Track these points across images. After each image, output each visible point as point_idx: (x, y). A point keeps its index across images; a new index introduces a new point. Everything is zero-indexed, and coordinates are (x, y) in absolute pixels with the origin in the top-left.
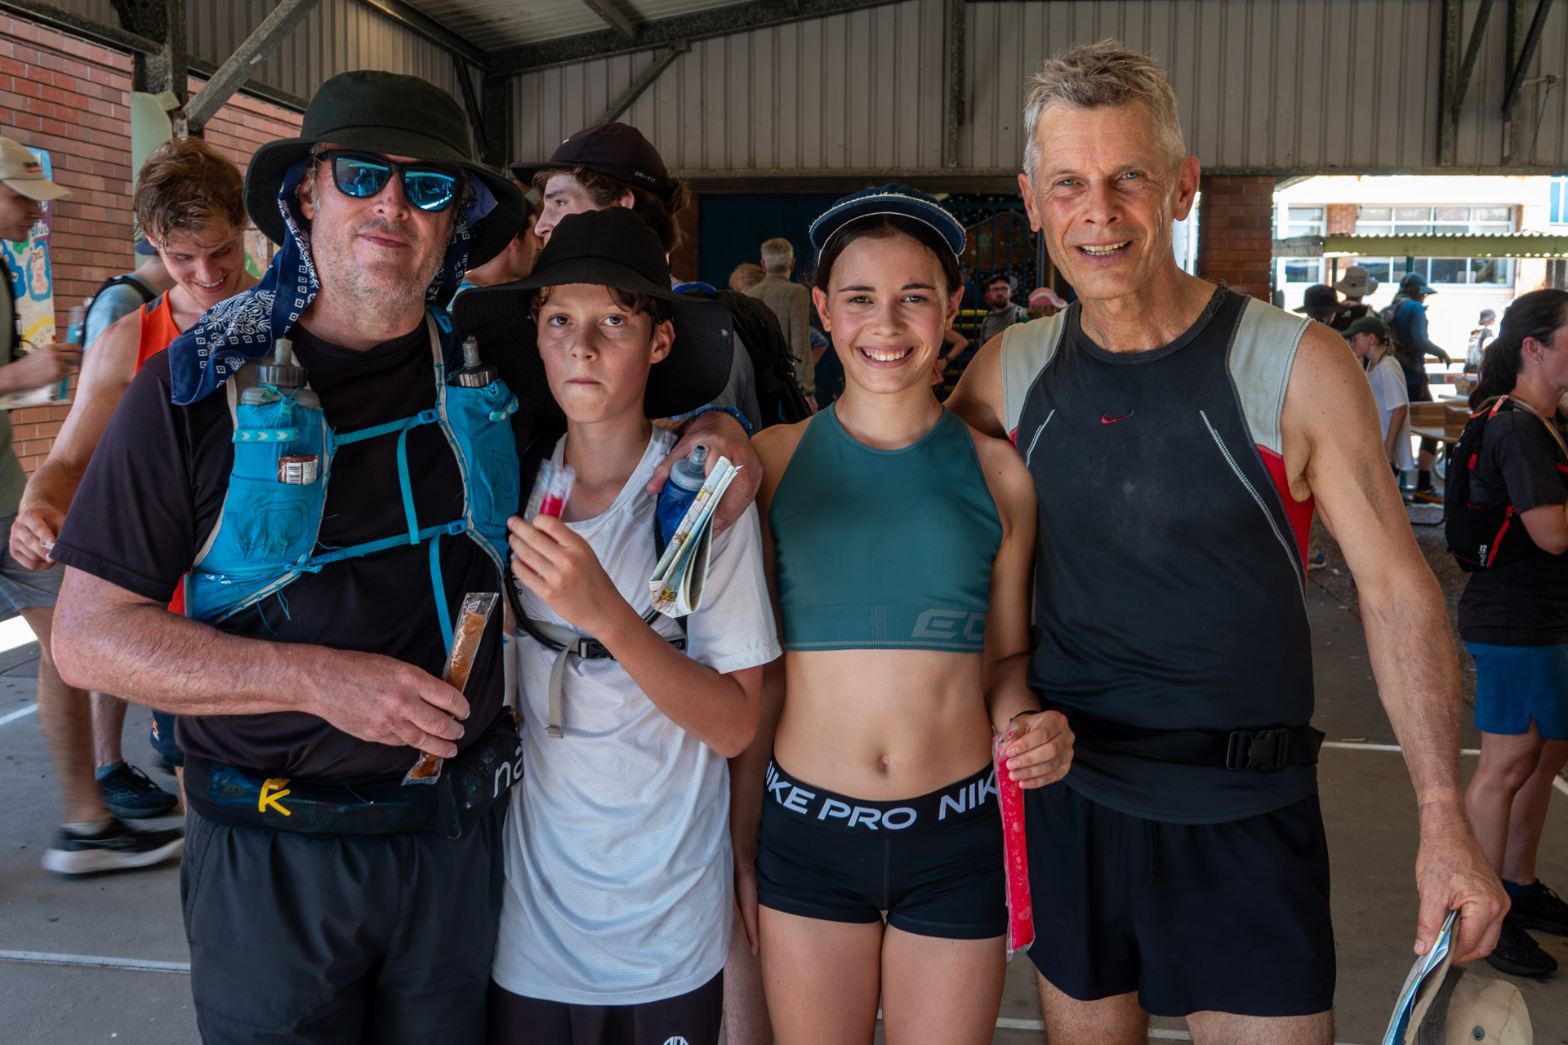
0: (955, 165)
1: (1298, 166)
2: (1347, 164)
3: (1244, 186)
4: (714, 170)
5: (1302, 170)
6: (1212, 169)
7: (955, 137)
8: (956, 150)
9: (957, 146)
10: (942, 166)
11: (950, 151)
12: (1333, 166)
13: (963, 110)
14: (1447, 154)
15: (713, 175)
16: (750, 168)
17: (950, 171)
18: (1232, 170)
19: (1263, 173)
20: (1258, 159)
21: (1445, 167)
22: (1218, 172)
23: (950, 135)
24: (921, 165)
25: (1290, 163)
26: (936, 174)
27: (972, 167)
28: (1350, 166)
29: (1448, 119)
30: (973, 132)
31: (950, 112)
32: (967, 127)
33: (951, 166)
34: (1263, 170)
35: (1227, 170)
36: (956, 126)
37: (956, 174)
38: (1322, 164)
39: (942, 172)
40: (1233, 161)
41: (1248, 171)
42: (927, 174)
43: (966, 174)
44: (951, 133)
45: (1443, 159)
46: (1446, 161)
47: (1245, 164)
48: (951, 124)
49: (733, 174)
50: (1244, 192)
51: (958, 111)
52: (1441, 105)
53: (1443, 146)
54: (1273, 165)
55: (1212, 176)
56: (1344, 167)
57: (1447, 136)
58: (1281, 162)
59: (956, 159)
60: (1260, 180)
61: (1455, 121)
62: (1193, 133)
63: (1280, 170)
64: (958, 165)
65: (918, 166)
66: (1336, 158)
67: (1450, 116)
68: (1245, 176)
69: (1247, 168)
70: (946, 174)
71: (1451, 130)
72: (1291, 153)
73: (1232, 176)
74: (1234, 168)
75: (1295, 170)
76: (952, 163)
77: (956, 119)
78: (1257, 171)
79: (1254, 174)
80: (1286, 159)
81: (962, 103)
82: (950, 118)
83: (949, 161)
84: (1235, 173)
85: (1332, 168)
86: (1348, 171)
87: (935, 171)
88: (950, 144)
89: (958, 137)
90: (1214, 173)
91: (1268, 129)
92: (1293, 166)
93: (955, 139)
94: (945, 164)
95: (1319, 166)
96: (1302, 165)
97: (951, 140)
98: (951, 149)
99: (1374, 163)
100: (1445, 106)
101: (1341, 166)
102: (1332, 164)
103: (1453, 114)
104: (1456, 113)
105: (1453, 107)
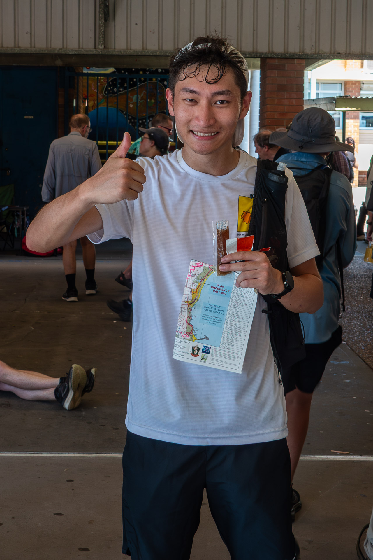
0: (103, 46)
1: (318, 53)
2: (348, 52)
3: (286, 65)
5: (321, 55)
6: (266, 53)
7: (102, 28)
8: (104, 38)
9: (104, 34)
10: (95, 48)
11: (99, 38)
12: (339, 53)
13: (108, 11)
17: (100, 51)
18: (278, 54)
19: (297, 57)
20: (294, 48)
22: (269, 56)
23: (99, 29)
24: (81, 46)
25: (313, 51)
26: (91, 53)
27: (115, 49)
28: (349, 54)
30: (115, 26)
31: (100, 12)
32: (111, 22)
33: (101, 48)
34: (296, 55)
35: (275, 54)
36: (103, 21)
37: (103, 53)
38: (333, 52)
39: (94, 52)
40: (278, 49)
41: (288, 55)
42: (85, 53)
43: (110, 53)
44: (100, 26)
47: (286, 51)
48: (99, 20)
50: (286, 69)
51: (105, 12)
54: (303, 52)
55: (266, 58)
56: (346, 54)
58: (308, 50)
59: (104, 43)
60: (296, 61)
62: (254, 30)
63: (307, 55)
64: (105, 47)
65: (79, 48)
66: (341, 47)
68: (286, 58)
69: (287, 53)
70: (97, 53)
72: (314, 45)
73: (278, 58)
74: (279, 53)
75: (316, 55)
76: (101, 46)
77: (103, 17)
78: (293, 56)
79: (292, 57)
80: (312, 49)
81: (107, 7)
82: (99, 17)
83: (99, 44)
84: (280, 57)
85: (338, 55)
86: (348, 57)
87: (90, 51)
88: (99, 33)
89: (104, 29)
90: (266, 56)
91: (300, 29)
92: (315, 53)
93: (103, 30)
94: (97, 46)
95: (331, 53)
96: (320, 52)
97: (100, 31)
98: (100, 37)
99: (363, 53)
101: (344, 54)
102: (339, 51)
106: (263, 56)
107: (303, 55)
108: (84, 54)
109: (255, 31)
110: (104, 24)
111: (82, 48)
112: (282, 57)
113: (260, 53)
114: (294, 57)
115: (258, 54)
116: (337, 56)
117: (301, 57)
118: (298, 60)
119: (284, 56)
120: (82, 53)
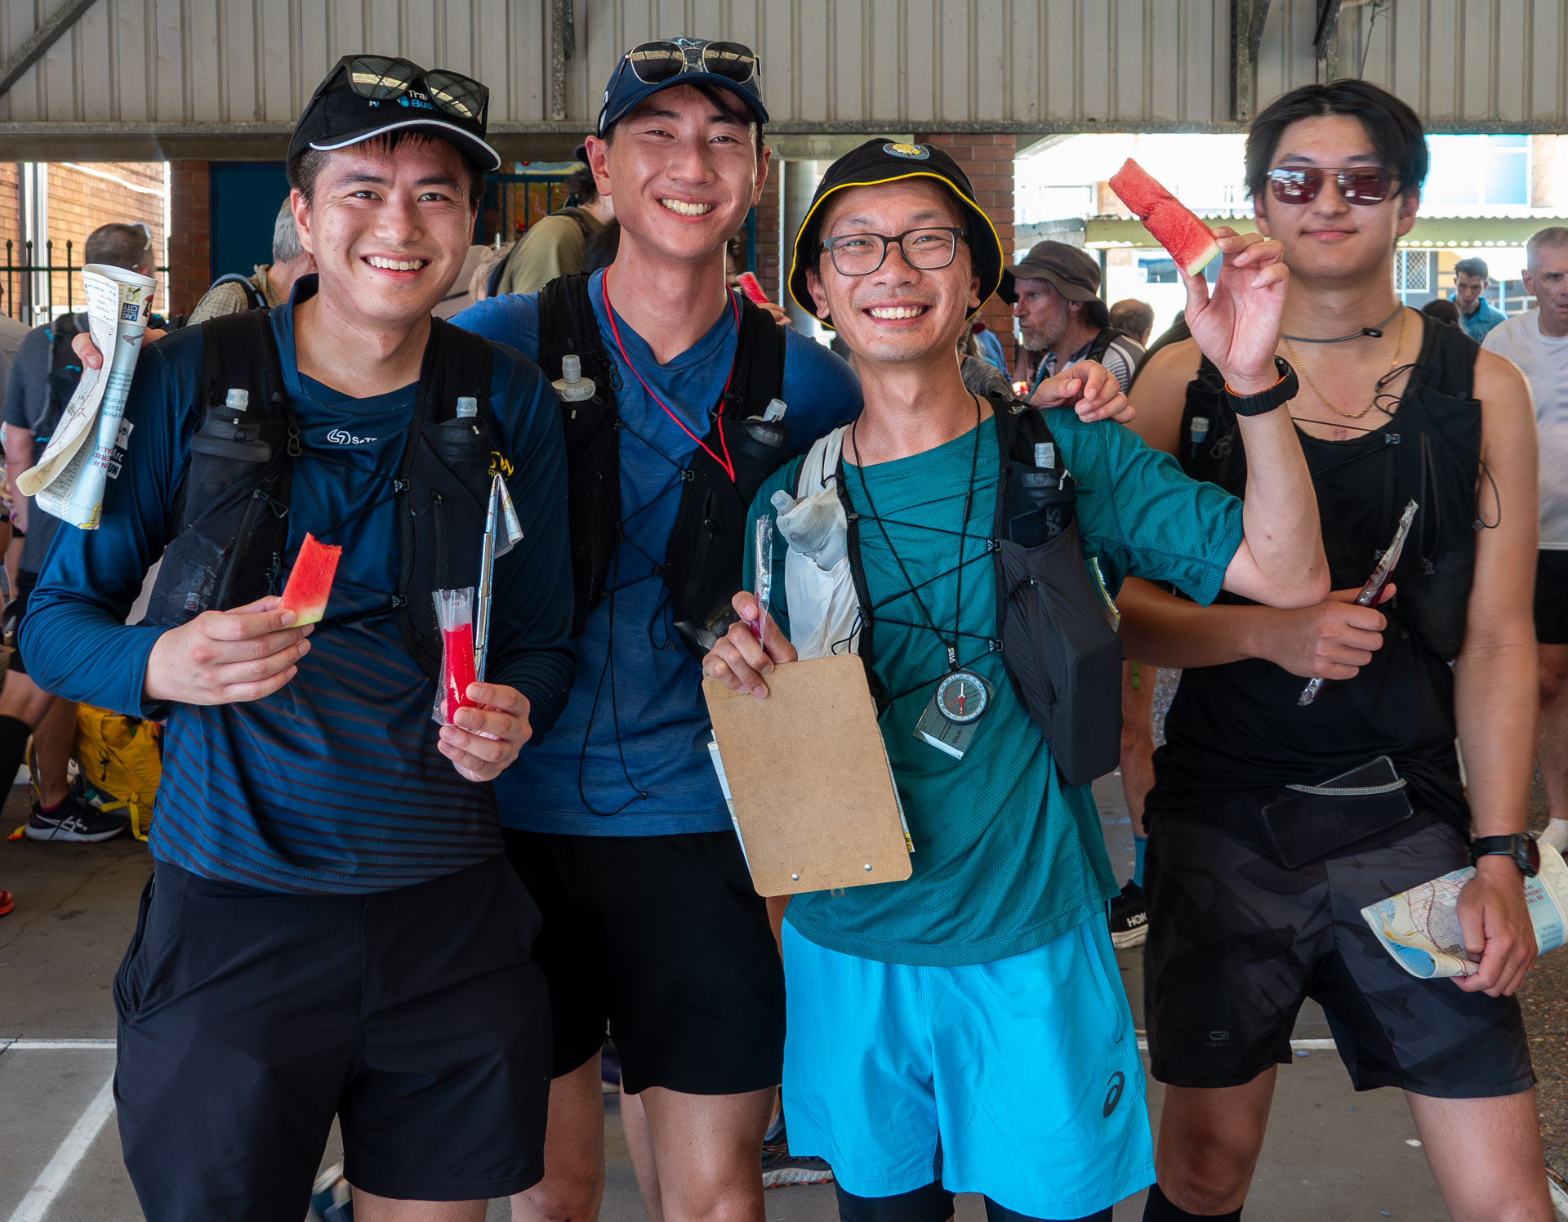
0: (562, 116)
1: (1046, 120)
2: (1112, 118)
3: (973, 148)
4: (201, 123)
5: (1052, 125)
6: (927, 124)
7: (560, 76)
8: (564, 96)
9: (564, 88)
10: (545, 118)
11: (554, 97)
12: (1093, 120)
13: (572, 36)
14: (1244, 103)
15: (201, 129)
16: (258, 120)
17: (554, 125)
18: (955, 125)
19: (999, 130)
20: (991, 110)
21: (1241, 121)
22: (935, 129)
23: (553, 76)
24: (513, 115)
25: (1034, 116)
26: (535, 130)
27: (588, 120)
28: (1116, 121)
29: (1243, 55)
30: (588, 69)
31: (553, 40)
32: (579, 63)
33: (557, 118)
35: (948, 125)
36: (563, 59)
37: (563, 130)
38: (1078, 116)
39: (543, 128)
40: (956, 112)
41: (977, 127)
42: (522, 130)
43: (579, 130)
44: (555, 70)
45: (1239, 110)
46: (1244, 114)
47: (973, 117)
48: (553, 57)
49: (230, 129)
50: (973, 158)
51: (565, 39)
52: (1234, 36)
53: (1239, 93)
54: (1012, 119)
55: (928, 134)
56: (1108, 120)
57: (1244, 79)
58: (1023, 115)
59: (565, 108)
60: (996, 140)
61: (1254, 59)
62: (899, 72)
63: (1021, 125)
64: (566, 116)
65: (509, 118)
66: (1096, 107)
67: (1247, 51)
68: (973, 133)
69: (976, 123)
70: (549, 130)
71: (1248, 70)
72: (1036, 102)
73: (955, 133)
74: (958, 122)
75: (1041, 126)
76: (558, 114)
77: (562, 49)
78: (989, 128)
79: (986, 131)
80: (1030, 111)
81: (571, 26)
82: (553, 49)
83: (553, 111)
84: (959, 130)
85: (1091, 123)
86: (1113, 126)
87: (534, 125)
88: (554, 86)
89: (565, 76)
90: (928, 130)
91: (1003, 67)
92: (1039, 120)
93: (561, 79)
94: (548, 116)
95: (1074, 120)
96: (1050, 119)
97: (555, 81)
98: (555, 93)
99: (1147, 117)
100: (1239, 38)
101: (1104, 120)
102: (1091, 116)
103: (1249, 48)
104: (1254, 46)
105: (1249, 39)
106: (921, 130)
107: (1012, 125)
108: (519, 134)
109: (902, 73)
110: (564, 64)
111: (516, 120)
112: (964, 131)
113: (914, 123)
114: (991, 131)
115: (910, 126)
116: (1087, 127)
117: (1007, 131)
118: (999, 136)
119: (968, 129)
120: (514, 130)
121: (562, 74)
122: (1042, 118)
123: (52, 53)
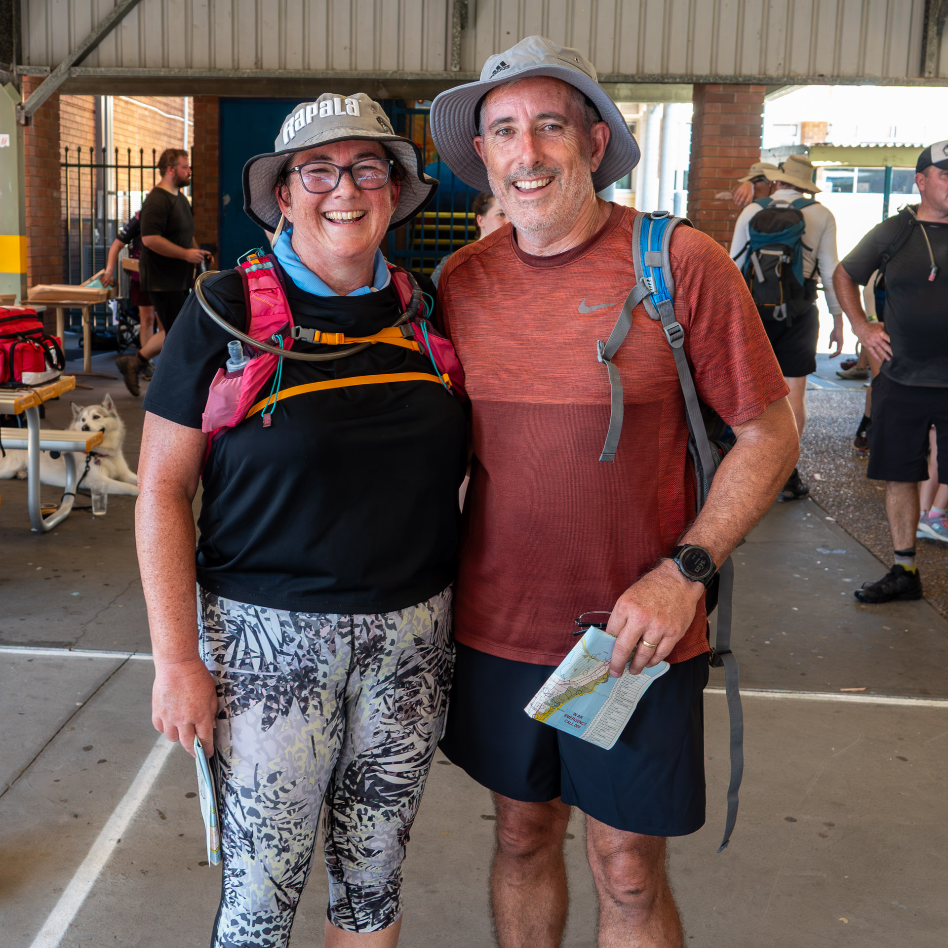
0: (457, 69)
1: (789, 75)
2: (835, 74)
3: (736, 94)
4: (220, 70)
5: (792, 79)
6: (706, 76)
7: (457, 40)
8: (460, 55)
9: (460, 49)
10: (446, 70)
11: (453, 55)
12: (822, 76)
13: (466, 13)
14: (930, 65)
15: (221, 74)
16: (257, 68)
17: (452, 74)
18: (726, 78)
19: (755, 81)
20: (750, 68)
21: (929, 78)
22: (712, 81)
23: (453, 40)
24: (424, 68)
25: (781, 72)
26: (440, 78)
28: (838, 76)
29: (932, 31)
30: (476, 36)
31: (454, 16)
32: (470, 31)
33: (454, 69)
34: (755, 78)
35: (721, 78)
36: (459, 29)
37: (458, 78)
38: (811, 74)
39: (445, 76)
40: (726, 69)
41: (741, 79)
42: (430, 77)
44: (454, 37)
45: (927, 70)
46: (930, 73)
47: (738, 73)
48: (454, 27)
49: (239, 74)
50: (735, 101)
51: (461, 15)
52: (926, 17)
53: (928, 58)
54: (765, 74)
55: (706, 84)
56: (832, 76)
57: (931, 48)
58: (773, 71)
59: (459, 63)
60: (752, 89)
61: (940, 34)
62: (688, 41)
63: (771, 78)
64: (460, 68)
65: (422, 70)
66: (825, 66)
67: (936, 28)
68: (737, 84)
69: (740, 76)
70: (449, 78)
71: (935, 41)
72: (782, 63)
73: (724, 84)
74: (727, 76)
75: (785, 79)
76: (455, 67)
77: (459, 22)
78: (750, 80)
79: (747, 82)
80: (778, 69)
81: (465, 6)
82: (453, 22)
83: (452, 65)
84: (728, 82)
85: (821, 78)
86: (836, 81)
87: (439, 74)
88: (453, 47)
89: (461, 40)
90: (706, 81)
91: (761, 38)
92: (784, 75)
93: (458, 43)
95: (808, 75)
96: (792, 74)
97: (454, 44)
98: (455, 53)
99: (861, 73)
100: (931, 18)
101: (829, 76)
102: (821, 73)
103: (938, 25)
104: (940, 24)
105: (938, 19)
106: (701, 81)
107: (765, 78)
108: (429, 80)
109: (690, 42)
110: (460, 33)
111: (427, 71)
112: (732, 82)
113: (697, 76)
114: (751, 82)
115: (694, 78)
116: (818, 80)
117: (762, 83)
118: (754, 86)
119: (734, 81)
120: (425, 77)
121: (459, 39)
122: (787, 73)
123: (125, 22)
